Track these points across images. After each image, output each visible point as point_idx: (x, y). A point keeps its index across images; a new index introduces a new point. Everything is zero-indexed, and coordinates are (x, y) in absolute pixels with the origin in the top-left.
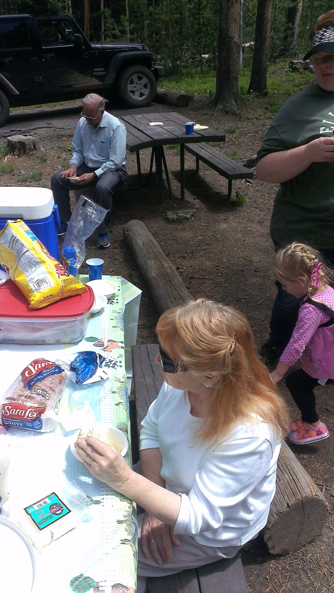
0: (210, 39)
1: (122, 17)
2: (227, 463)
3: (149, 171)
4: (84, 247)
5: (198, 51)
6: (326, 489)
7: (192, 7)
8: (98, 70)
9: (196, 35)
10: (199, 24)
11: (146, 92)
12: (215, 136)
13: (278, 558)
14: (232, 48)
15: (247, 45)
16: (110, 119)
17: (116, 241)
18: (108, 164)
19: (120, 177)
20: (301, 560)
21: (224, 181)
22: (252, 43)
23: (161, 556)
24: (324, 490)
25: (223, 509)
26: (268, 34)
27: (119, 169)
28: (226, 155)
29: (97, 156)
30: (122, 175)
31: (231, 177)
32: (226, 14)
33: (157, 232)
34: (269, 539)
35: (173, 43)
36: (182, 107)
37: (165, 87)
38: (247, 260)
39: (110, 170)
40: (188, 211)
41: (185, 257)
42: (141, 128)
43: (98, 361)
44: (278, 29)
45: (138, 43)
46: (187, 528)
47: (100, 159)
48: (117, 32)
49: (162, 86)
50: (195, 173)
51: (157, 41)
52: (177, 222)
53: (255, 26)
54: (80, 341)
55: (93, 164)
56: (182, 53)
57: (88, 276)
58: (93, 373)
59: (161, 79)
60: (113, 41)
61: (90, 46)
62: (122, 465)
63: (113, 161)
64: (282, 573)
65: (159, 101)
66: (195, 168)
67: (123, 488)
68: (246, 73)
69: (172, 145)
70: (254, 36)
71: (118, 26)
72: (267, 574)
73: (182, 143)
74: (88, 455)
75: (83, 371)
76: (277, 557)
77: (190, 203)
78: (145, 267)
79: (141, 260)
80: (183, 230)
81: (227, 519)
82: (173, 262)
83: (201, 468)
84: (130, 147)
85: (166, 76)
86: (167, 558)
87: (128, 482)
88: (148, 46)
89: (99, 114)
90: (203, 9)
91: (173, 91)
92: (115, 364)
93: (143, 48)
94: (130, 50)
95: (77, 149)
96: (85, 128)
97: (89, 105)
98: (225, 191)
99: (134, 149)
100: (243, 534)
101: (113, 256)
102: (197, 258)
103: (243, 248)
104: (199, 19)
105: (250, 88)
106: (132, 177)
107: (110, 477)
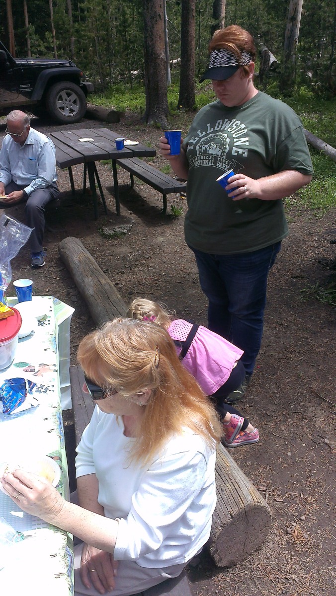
0: (138, 56)
1: (47, 33)
2: (162, 481)
3: (82, 187)
4: (9, 268)
5: (126, 67)
6: (269, 495)
7: (118, 24)
8: (24, 86)
9: (123, 52)
10: (126, 41)
11: (76, 108)
12: (146, 151)
13: (226, 570)
14: (159, 65)
15: (175, 61)
16: (36, 136)
17: (52, 260)
18: (38, 181)
19: (51, 194)
20: (248, 569)
21: (159, 196)
22: (179, 59)
23: (103, 584)
24: (267, 495)
25: (162, 528)
26: (193, 50)
27: (49, 186)
28: (160, 170)
29: (25, 173)
30: (54, 192)
31: (164, 192)
32: (151, 31)
33: (94, 249)
34: (216, 552)
35: (101, 58)
36: (114, 122)
37: (96, 103)
38: (185, 272)
39: (40, 187)
40: (124, 226)
41: (124, 273)
42: (71, 144)
43: (27, 387)
44: (203, 45)
45: (66, 59)
46: (126, 553)
47: (29, 176)
48: (42, 48)
49: (93, 102)
50: (129, 188)
51: (86, 57)
52: (114, 238)
53: (180, 43)
54: (8, 367)
55: (22, 182)
56: (110, 70)
57: (16, 298)
58: (22, 401)
59: (91, 95)
60: (39, 57)
61: (15, 63)
62: (53, 496)
63: (42, 178)
64: (230, 585)
65: (89, 117)
66: (130, 183)
67: (56, 520)
68: (175, 89)
69: (105, 161)
70: (180, 53)
71: (44, 42)
72: (216, 588)
73: (114, 158)
74: (15, 489)
75: (11, 399)
76: (224, 569)
77: (126, 218)
78: (83, 285)
79: (78, 278)
80: (121, 245)
81: (167, 538)
82: (111, 278)
83: (137, 489)
84: (60, 164)
85: (95, 92)
86: (109, 586)
87: (61, 513)
88: (75, 63)
89: (25, 130)
90: (129, 26)
91: (104, 107)
92: (47, 389)
93: (70, 64)
94: (57, 66)
95: (4, 167)
96: (11, 147)
97: (13, 121)
98: (160, 205)
99: (64, 165)
100: (186, 551)
101: (49, 275)
102: (136, 273)
103: (181, 261)
104: (125, 36)
105: (180, 103)
106: (66, 193)
107: (41, 510)
